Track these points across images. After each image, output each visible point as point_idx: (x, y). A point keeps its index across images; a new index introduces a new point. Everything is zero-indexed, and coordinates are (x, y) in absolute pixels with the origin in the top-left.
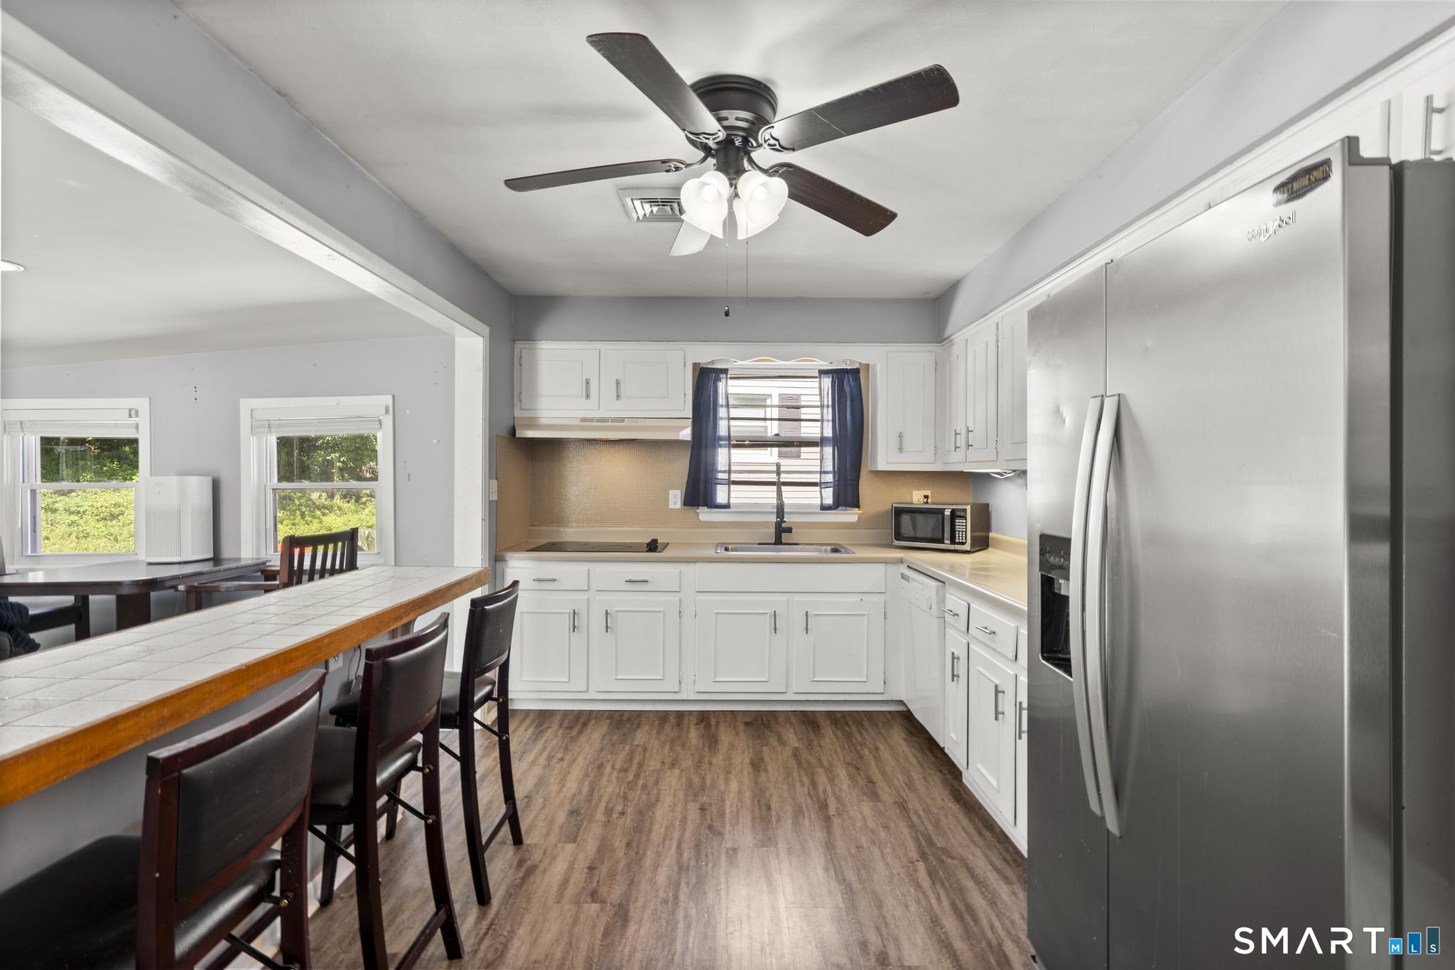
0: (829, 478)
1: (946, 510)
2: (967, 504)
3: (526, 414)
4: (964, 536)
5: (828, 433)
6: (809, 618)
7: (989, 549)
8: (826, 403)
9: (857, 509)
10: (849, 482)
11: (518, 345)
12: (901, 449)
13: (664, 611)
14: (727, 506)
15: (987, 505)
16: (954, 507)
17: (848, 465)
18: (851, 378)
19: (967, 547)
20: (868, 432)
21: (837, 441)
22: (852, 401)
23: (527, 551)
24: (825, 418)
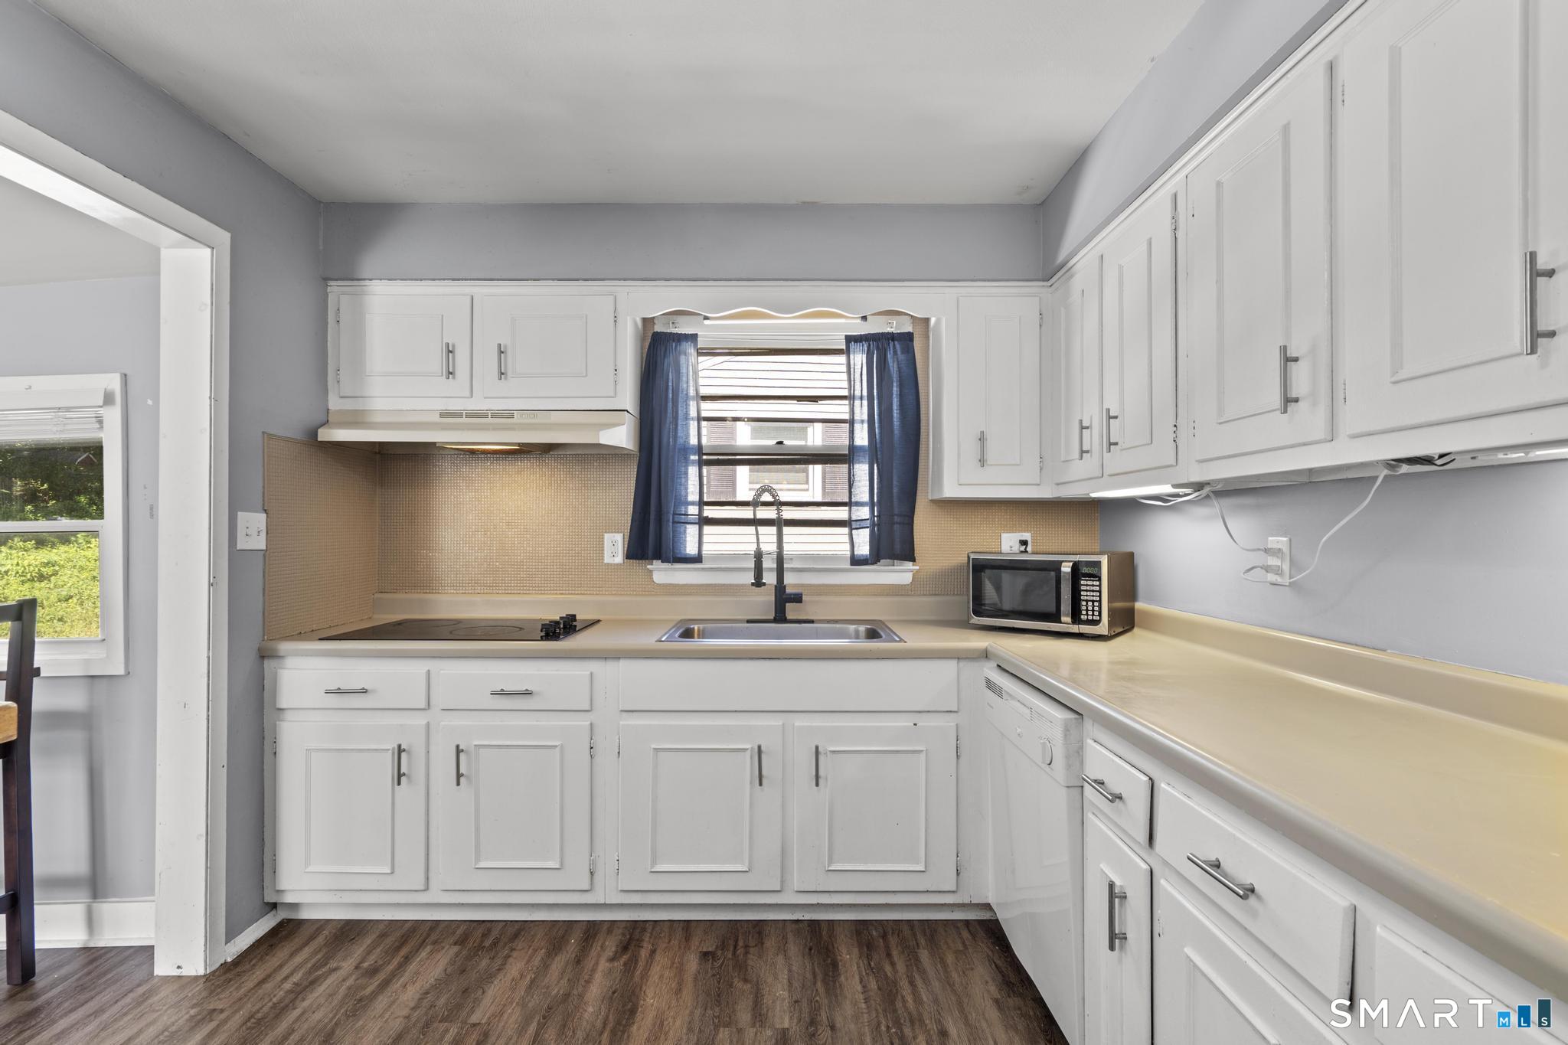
0: (864, 513)
1: (1063, 564)
2: (1101, 553)
3: (349, 405)
4: (1096, 609)
5: (862, 438)
6: (821, 758)
7: (1136, 630)
8: (858, 393)
9: (911, 563)
10: (896, 519)
11: (335, 289)
12: (982, 462)
13: (562, 745)
14: (698, 559)
15: (1132, 555)
16: (1077, 558)
17: (895, 490)
18: (898, 346)
19: (1103, 628)
20: (928, 438)
21: (876, 453)
22: (901, 386)
23: (320, 639)
24: (857, 417)
